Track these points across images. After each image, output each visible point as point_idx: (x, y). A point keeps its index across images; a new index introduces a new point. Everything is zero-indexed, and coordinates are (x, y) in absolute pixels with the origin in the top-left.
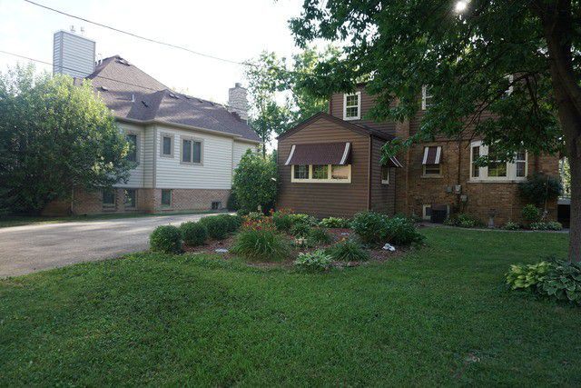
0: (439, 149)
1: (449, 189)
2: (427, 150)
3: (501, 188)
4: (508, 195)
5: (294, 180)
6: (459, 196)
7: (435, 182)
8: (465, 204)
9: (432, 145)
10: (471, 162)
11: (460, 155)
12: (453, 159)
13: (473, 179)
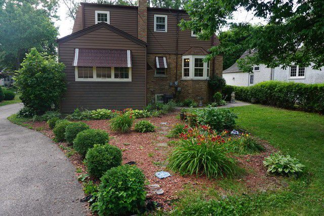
0: (164, 59)
1: (171, 84)
2: (157, 58)
3: (202, 83)
4: (204, 87)
5: (77, 79)
6: (176, 88)
7: (163, 79)
8: (180, 92)
9: (161, 55)
10: (183, 68)
11: (177, 63)
12: (173, 65)
13: (184, 78)
